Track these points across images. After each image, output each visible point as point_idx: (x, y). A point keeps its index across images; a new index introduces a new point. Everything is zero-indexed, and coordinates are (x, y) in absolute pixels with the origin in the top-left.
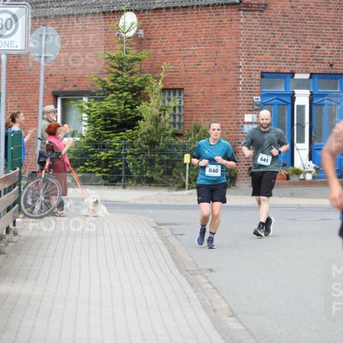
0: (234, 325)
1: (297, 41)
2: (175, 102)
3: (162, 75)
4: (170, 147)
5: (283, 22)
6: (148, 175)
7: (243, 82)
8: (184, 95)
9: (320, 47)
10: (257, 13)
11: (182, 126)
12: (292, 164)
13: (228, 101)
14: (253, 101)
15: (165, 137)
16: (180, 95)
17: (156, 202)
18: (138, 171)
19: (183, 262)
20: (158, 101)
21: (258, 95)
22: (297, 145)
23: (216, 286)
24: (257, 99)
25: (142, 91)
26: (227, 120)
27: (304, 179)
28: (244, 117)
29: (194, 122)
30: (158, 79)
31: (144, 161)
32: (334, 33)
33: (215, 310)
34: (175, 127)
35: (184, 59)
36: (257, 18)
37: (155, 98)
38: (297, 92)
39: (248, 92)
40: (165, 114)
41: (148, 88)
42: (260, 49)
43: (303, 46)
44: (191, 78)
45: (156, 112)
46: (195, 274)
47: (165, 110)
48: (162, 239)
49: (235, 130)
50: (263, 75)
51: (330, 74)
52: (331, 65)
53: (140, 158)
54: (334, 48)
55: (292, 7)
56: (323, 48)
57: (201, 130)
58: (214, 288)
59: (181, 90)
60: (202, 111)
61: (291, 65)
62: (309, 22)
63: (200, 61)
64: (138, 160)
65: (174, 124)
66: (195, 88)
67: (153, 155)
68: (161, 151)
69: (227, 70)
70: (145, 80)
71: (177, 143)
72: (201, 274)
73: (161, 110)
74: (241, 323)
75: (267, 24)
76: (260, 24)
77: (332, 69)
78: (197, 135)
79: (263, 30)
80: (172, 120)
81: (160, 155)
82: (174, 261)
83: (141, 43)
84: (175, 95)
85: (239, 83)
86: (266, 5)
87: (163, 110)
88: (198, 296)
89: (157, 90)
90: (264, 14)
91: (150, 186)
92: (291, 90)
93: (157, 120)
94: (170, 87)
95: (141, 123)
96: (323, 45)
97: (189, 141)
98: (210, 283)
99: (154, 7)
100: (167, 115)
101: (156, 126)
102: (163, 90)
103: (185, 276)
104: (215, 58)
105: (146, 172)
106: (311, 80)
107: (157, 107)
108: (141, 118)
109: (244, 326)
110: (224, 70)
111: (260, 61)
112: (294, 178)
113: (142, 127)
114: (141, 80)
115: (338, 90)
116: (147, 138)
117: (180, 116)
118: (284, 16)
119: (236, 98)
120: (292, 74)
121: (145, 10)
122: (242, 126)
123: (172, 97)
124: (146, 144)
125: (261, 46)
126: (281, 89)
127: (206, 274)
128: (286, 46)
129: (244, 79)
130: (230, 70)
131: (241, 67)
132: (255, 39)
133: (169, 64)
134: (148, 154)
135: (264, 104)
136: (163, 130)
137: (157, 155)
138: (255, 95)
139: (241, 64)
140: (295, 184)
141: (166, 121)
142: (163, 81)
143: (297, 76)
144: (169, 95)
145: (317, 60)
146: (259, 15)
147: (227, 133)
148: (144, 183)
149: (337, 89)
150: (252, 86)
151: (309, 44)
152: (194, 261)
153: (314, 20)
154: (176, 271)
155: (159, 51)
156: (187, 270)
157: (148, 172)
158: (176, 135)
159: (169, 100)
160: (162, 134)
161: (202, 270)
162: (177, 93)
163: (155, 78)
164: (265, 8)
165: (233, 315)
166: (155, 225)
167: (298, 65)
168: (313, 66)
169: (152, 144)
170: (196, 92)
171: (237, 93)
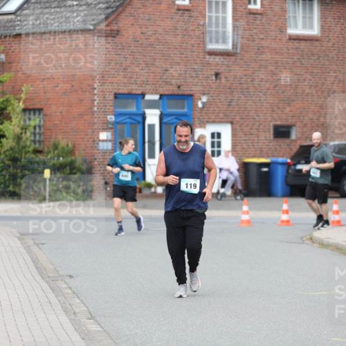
0: (93, 327)
1: (147, 64)
2: (35, 121)
3: (23, 96)
4: (31, 162)
5: (135, 47)
6: (11, 188)
7: (98, 103)
8: (44, 115)
9: (167, 70)
10: (110, 38)
11: (42, 143)
12: (144, 178)
13: (85, 120)
14: (107, 120)
15: (26, 153)
16: (40, 114)
17: (19, 214)
18: (2, 186)
19: (45, 269)
20: (19, 121)
21: (112, 115)
22: (149, 161)
23: (76, 292)
24: (111, 118)
25: (5, 112)
26: (83, 138)
27: (155, 192)
28: (99, 134)
29: (53, 140)
30: (19, 100)
31: (7, 176)
32: (181, 57)
33: (75, 314)
34: (35, 143)
35: (42, 81)
36: (109, 43)
37: (17, 118)
38: (148, 111)
39: (103, 112)
40: (26, 133)
41: (9, 108)
42: (113, 72)
43: (153, 69)
44: (49, 99)
45: (18, 130)
46: (56, 280)
47: (26, 129)
48: (25, 248)
49: (92, 147)
50: (116, 96)
51: (178, 95)
52: (179, 87)
53: (4, 173)
54: (181, 71)
55: (142, 33)
56: (171, 71)
57: (59, 147)
58: (74, 293)
59: (40, 110)
60: (60, 129)
61: (142, 86)
62: (157, 47)
63: (58, 84)
64: (2, 175)
65: (34, 142)
66: (54, 108)
67: (15, 171)
68: (23, 166)
69: (82, 91)
70: (8, 101)
71: (37, 159)
72: (62, 280)
73: (22, 129)
74: (99, 324)
75: (120, 49)
76: (113, 49)
77: (180, 90)
78: (56, 152)
79: (116, 55)
80: (32, 138)
81: (22, 170)
82: (37, 268)
83: (2, 66)
84: (35, 114)
85: (94, 103)
86: (118, 31)
87: (24, 128)
88: (59, 301)
89: (19, 110)
90: (117, 40)
91: (13, 199)
92: (142, 110)
93: (18, 138)
94: (31, 107)
95: (4, 140)
96: (172, 68)
97: (49, 157)
98: (70, 288)
99: (15, 33)
100: (28, 134)
101: (18, 143)
102: (25, 110)
103: (46, 282)
104: (72, 81)
105: (9, 186)
106: (161, 101)
107: (18, 126)
108: (3, 136)
109: (102, 327)
110: (80, 91)
111: (112, 83)
112: (146, 192)
113: (5, 145)
114: (4, 101)
115: (186, 110)
116: (10, 154)
117: (40, 134)
118: (135, 41)
119: (92, 117)
120: (143, 95)
121: (5, 37)
122: (98, 144)
123: (32, 116)
124: (8, 160)
125: (114, 69)
126: (133, 109)
127: (67, 281)
128: (137, 69)
129: (99, 100)
130: (85, 91)
131: (95, 89)
132: (109, 63)
133: (29, 86)
134: (11, 170)
135: (118, 123)
136: (24, 147)
137: (19, 171)
138: (109, 115)
139: (96, 86)
140: (147, 197)
141: (27, 139)
142: (24, 102)
143: (148, 97)
144: (30, 114)
145: (166, 82)
146: (112, 40)
147: (84, 150)
148: (7, 197)
149: (184, 108)
150: (106, 106)
151: (157, 67)
152: (55, 269)
153: (163, 45)
154: (38, 278)
155: (20, 74)
156: (49, 277)
157: (11, 186)
158: (37, 152)
159: (30, 119)
160: (24, 150)
161: (63, 276)
162: (37, 113)
163: (17, 99)
164: (117, 34)
165: (92, 318)
166: (18, 235)
167: (148, 87)
168: (162, 87)
169: (15, 160)
170: (55, 113)
171: (93, 113)
